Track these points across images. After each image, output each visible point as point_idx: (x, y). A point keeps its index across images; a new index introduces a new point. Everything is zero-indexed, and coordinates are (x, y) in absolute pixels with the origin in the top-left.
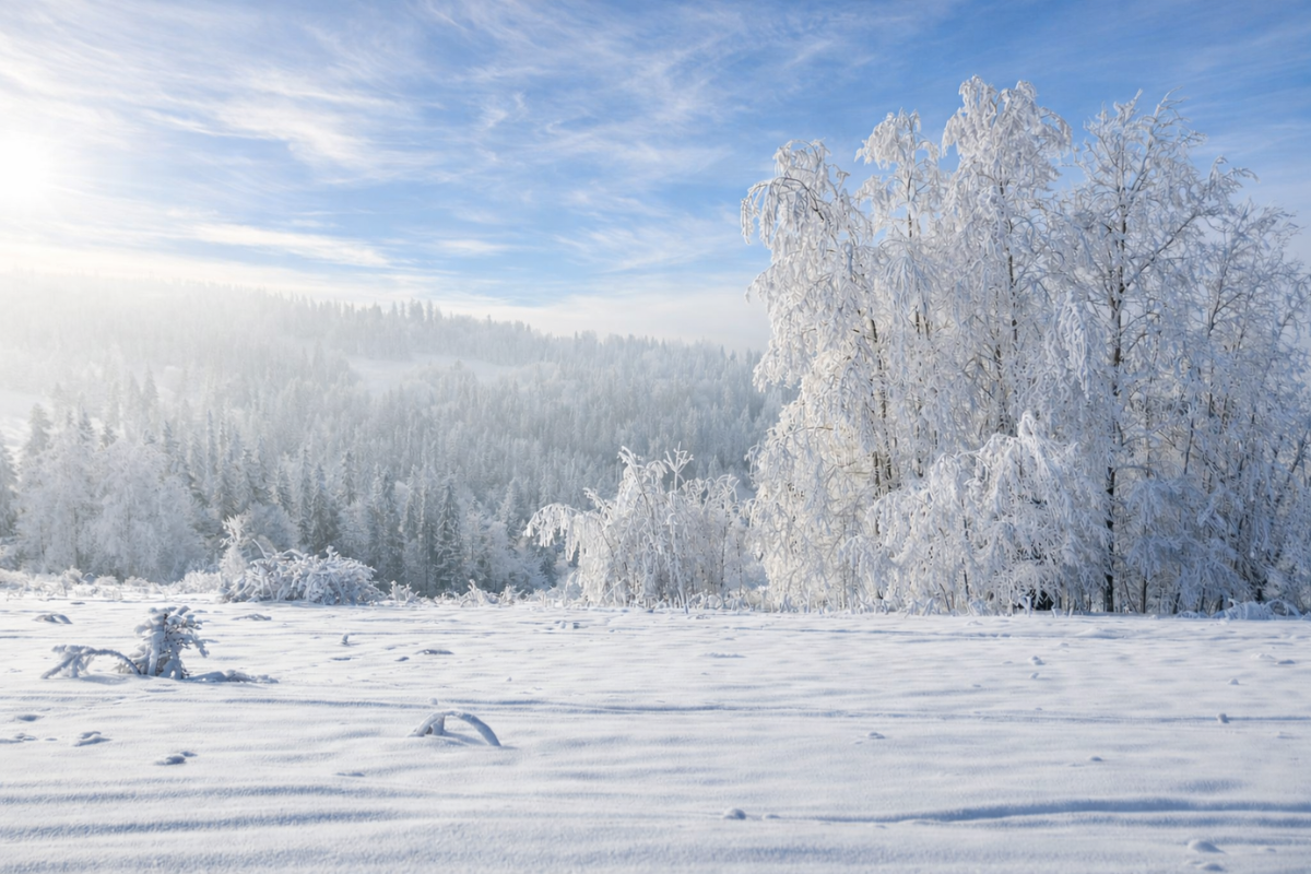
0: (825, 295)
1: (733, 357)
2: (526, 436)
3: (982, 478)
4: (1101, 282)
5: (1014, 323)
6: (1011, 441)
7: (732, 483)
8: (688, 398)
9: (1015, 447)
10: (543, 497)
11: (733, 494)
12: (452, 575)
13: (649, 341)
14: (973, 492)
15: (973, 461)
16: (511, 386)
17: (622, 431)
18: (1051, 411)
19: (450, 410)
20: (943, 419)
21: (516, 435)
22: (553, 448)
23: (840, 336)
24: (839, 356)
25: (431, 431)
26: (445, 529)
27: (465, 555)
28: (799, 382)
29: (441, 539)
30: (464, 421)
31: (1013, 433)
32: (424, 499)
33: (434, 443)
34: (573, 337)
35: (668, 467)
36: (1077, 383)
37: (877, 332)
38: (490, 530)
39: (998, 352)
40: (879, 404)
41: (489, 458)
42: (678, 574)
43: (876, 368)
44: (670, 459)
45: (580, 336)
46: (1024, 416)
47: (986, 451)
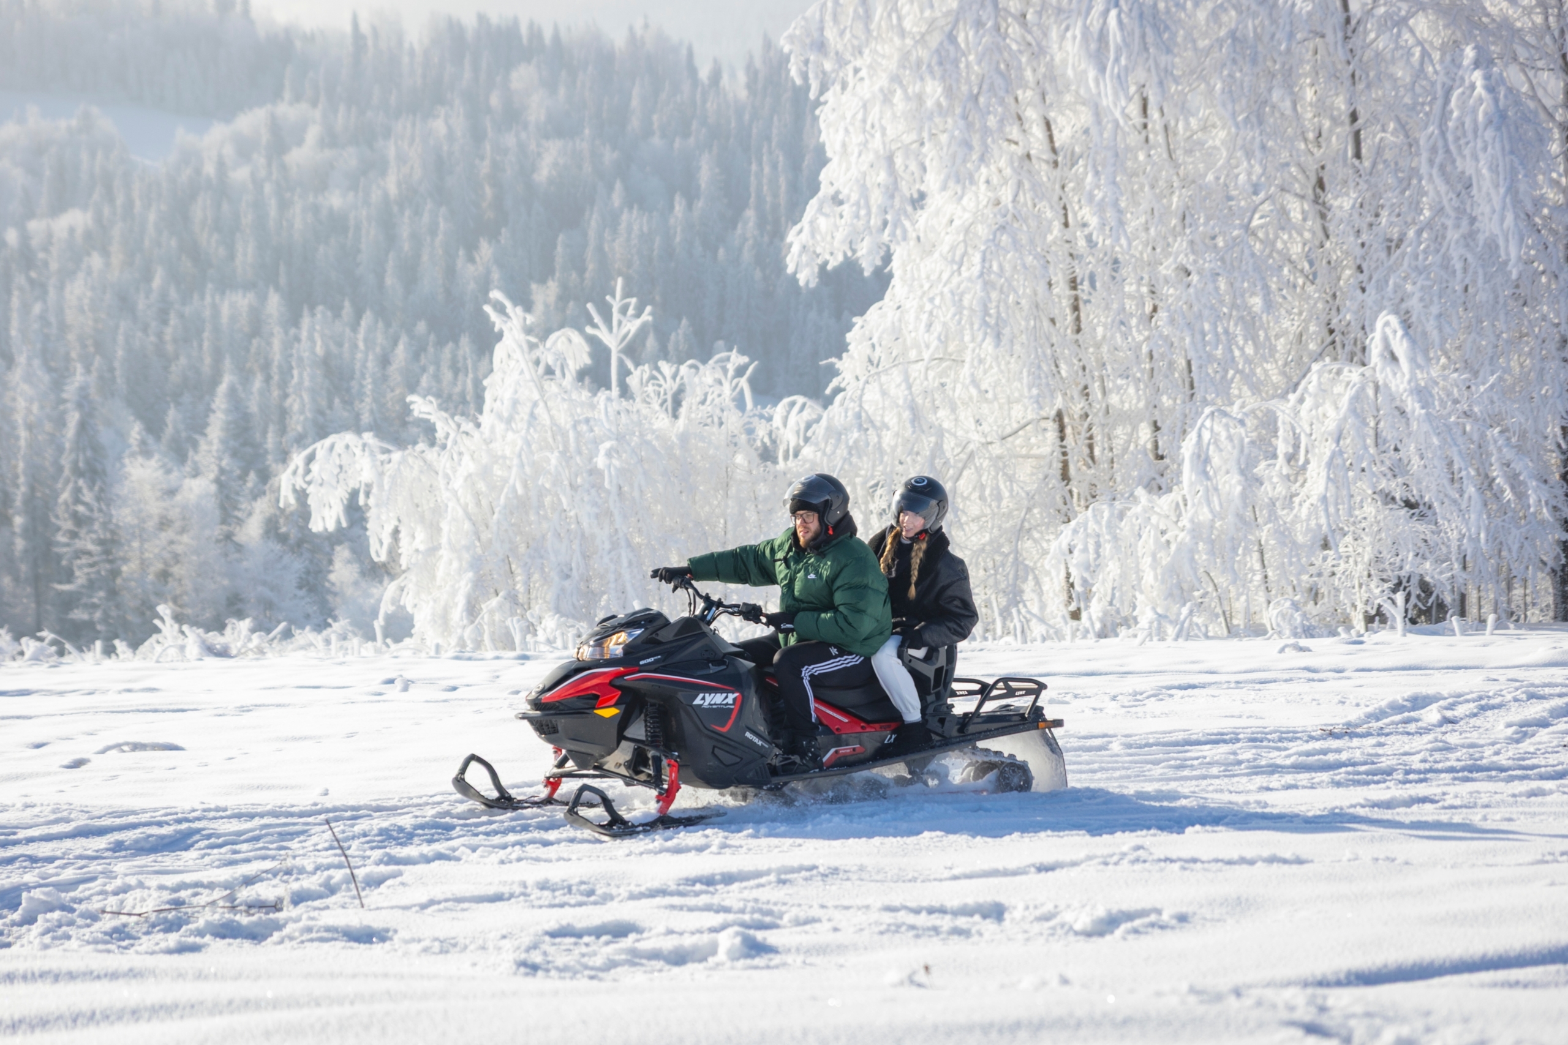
0: (940, 63)
1: (716, 76)
2: (249, 286)
3: (1291, 458)
4: (1539, 19)
5: (1354, 117)
6: (1353, 374)
7: (740, 371)
8: (618, 185)
9: (1363, 389)
10: (297, 423)
11: (742, 392)
12: (95, 606)
13: (524, 30)
14: (1273, 486)
15: (1269, 423)
16: (209, 169)
17: (471, 268)
18: (1435, 310)
19: (72, 230)
20: (1204, 334)
21: (226, 284)
22: (312, 309)
23: (975, 156)
24: (976, 198)
25: (31, 281)
26: (77, 501)
27: (125, 560)
28: (887, 259)
29: (68, 525)
30: (106, 253)
31: (1359, 355)
32: (23, 434)
33: (37, 308)
34: (348, 28)
35: (593, 341)
36: (1492, 246)
37: (1057, 145)
38: (178, 498)
39: (1321, 184)
40: (1066, 303)
41: (168, 338)
42: (627, 576)
43: (1057, 225)
44: (597, 319)
45: (365, 28)
46: (1379, 324)
47: (1301, 400)
